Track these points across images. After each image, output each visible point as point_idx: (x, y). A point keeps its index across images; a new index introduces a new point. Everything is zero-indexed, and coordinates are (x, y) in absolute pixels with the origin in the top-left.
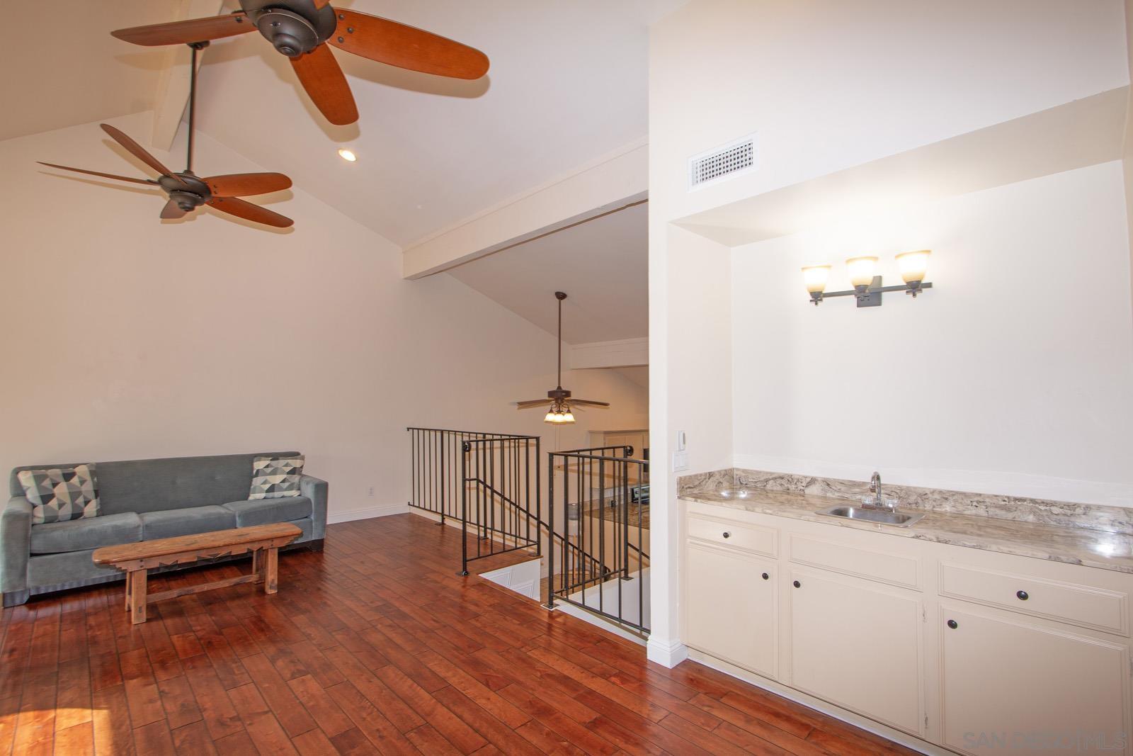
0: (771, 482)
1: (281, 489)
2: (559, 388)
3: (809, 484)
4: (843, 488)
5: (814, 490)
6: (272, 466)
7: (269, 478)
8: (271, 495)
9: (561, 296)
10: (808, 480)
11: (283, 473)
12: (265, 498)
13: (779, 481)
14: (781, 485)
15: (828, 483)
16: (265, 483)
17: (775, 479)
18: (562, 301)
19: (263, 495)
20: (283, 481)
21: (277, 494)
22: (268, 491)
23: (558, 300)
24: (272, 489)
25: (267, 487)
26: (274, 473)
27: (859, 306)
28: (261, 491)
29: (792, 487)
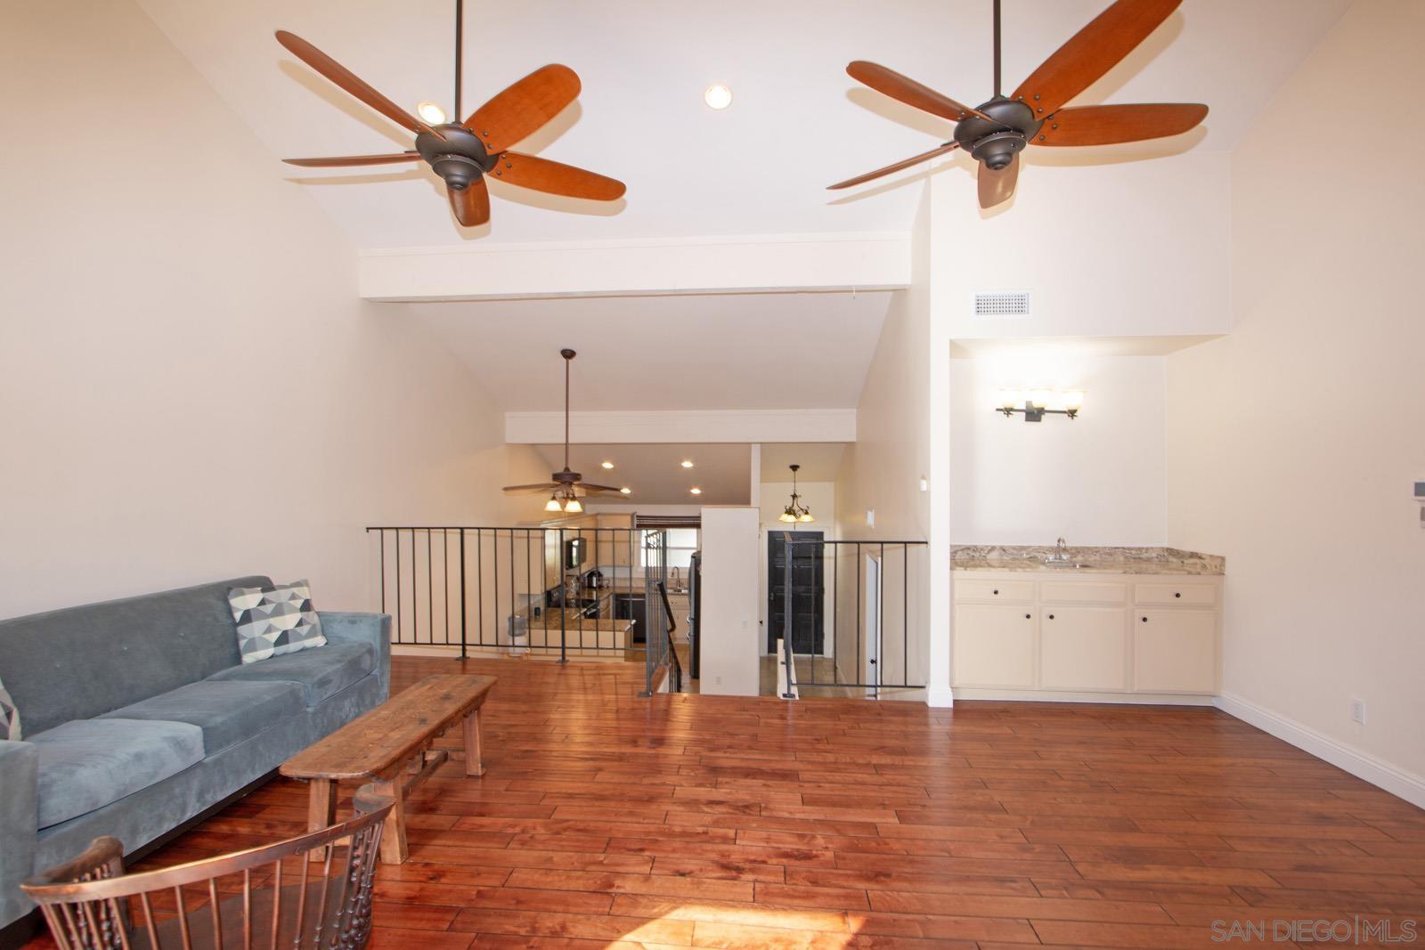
0: (960, 553)
1: (300, 638)
2: (567, 469)
3: (990, 551)
4: (1015, 552)
5: (994, 555)
6: (270, 602)
7: (274, 621)
8: (282, 649)
9: (568, 354)
10: (989, 548)
11: (293, 610)
12: (272, 657)
13: (966, 552)
14: (968, 554)
15: (1003, 549)
16: (269, 630)
17: (962, 550)
18: (570, 361)
19: (271, 651)
20: (300, 624)
21: (293, 647)
22: (278, 643)
23: (565, 360)
24: (284, 638)
25: (274, 636)
26: (279, 611)
27: (1027, 420)
28: (266, 645)
29: (977, 555)
